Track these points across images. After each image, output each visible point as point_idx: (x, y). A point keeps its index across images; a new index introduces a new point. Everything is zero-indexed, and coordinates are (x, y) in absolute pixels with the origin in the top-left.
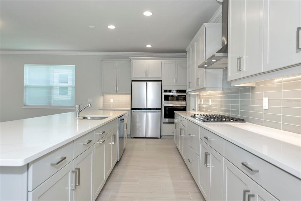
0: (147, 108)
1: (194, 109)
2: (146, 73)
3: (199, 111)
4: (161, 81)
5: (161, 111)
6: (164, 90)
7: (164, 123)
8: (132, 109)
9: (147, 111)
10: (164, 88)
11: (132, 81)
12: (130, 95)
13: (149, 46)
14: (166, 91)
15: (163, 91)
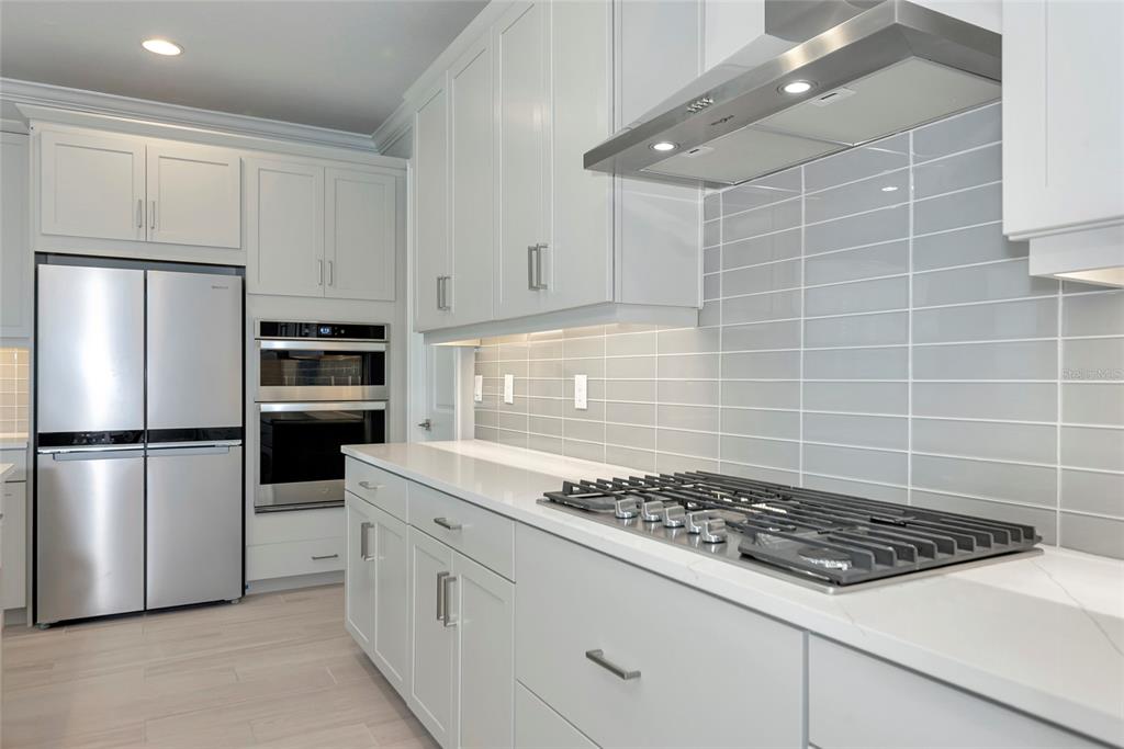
0: (149, 428)
1: (427, 425)
2: (145, 213)
3: (476, 438)
4: (240, 269)
5: (243, 445)
6: (263, 324)
7: (260, 510)
8: (45, 440)
9: (150, 446)
10: (259, 312)
11: (42, 257)
12: (28, 353)
13: (162, 47)
14: (270, 329)
15: (254, 330)
